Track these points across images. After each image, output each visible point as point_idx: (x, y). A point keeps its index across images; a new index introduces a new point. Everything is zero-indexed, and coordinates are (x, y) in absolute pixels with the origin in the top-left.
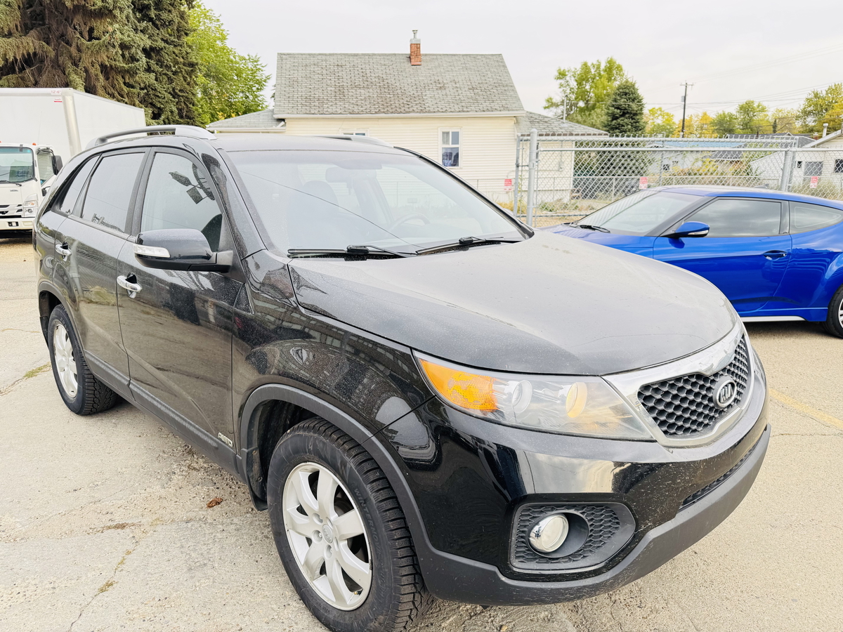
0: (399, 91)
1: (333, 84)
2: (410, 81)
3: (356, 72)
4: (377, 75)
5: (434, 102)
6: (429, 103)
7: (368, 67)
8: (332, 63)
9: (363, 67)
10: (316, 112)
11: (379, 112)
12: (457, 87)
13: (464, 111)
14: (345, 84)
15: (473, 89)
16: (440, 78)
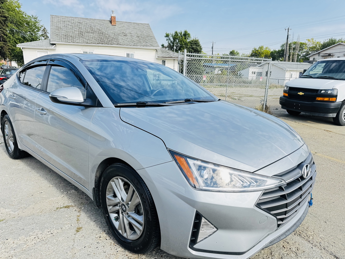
0: (107, 36)
1: (78, 30)
2: (111, 32)
3: (88, 26)
4: (97, 28)
5: (123, 41)
6: (121, 41)
7: (93, 25)
8: (76, 21)
9: (91, 24)
10: (70, 42)
11: (99, 43)
12: (132, 36)
14: (83, 31)
15: (138, 37)
16: (124, 32)
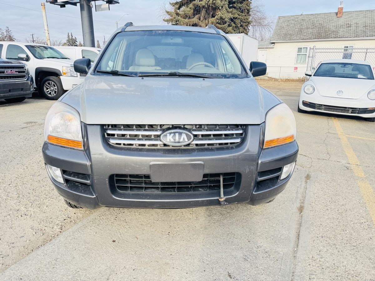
0: (327, 29)
1: (298, 27)
2: (334, 24)
3: (310, 22)
4: (319, 23)
5: (343, 33)
7: (316, 19)
8: (300, 19)
10: (288, 39)
11: (315, 38)
12: (357, 26)
13: (356, 37)
14: (303, 27)
16: (350, 23)
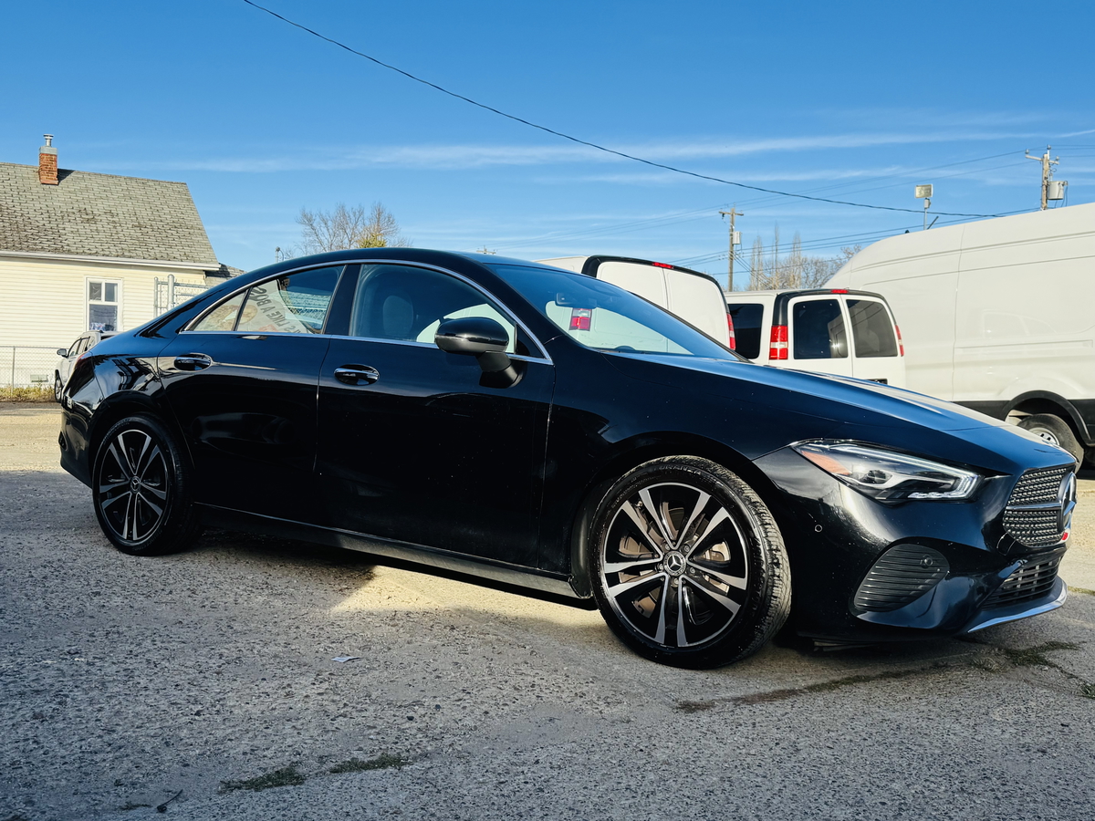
0: (19, 219)
2: (38, 206)
5: (77, 239)
6: (70, 239)
12: (114, 222)
13: (124, 257)
15: (140, 226)
16: (88, 207)
